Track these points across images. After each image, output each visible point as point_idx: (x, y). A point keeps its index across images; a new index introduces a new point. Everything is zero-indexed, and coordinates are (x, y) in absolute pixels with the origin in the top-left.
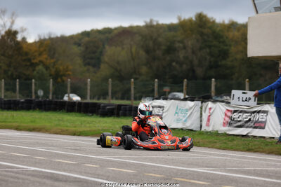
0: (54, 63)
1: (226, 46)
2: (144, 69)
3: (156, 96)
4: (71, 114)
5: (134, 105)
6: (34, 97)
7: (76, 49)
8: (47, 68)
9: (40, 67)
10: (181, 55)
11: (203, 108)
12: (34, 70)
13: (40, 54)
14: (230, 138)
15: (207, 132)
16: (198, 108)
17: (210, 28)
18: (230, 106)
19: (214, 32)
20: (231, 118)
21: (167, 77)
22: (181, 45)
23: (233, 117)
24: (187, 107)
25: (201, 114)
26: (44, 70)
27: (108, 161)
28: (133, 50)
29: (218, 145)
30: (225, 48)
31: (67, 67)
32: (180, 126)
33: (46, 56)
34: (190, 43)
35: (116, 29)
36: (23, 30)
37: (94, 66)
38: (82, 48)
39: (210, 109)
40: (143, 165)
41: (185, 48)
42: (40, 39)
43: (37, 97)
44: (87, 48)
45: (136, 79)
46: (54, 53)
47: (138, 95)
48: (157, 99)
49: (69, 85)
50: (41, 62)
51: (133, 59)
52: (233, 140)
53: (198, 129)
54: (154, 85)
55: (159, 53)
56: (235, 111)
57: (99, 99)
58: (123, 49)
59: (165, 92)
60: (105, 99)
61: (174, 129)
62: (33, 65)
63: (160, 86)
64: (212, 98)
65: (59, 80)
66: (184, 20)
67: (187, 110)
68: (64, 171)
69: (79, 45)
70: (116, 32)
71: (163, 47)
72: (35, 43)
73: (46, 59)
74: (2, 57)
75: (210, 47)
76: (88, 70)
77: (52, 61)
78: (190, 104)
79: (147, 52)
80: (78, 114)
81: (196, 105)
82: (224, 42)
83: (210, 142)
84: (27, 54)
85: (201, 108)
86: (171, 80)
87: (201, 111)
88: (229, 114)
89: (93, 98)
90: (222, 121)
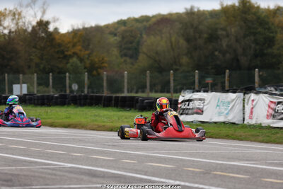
0: (89, 55)
1: (272, 32)
2: (185, 60)
3: (197, 88)
4: (107, 108)
5: (174, 99)
6: (68, 92)
7: (112, 39)
8: (81, 60)
9: (75, 59)
10: (224, 43)
11: (246, 101)
12: (67, 63)
13: (74, 46)
14: (273, 131)
15: (250, 125)
16: (240, 100)
17: (255, 14)
18: (273, 98)
19: (259, 18)
20: (274, 110)
21: (210, 67)
22: (224, 33)
23: (277, 108)
24: (229, 100)
25: (244, 106)
26: (78, 62)
27: (146, 156)
28: (173, 39)
29: (260, 138)
30: (272, 35)
31: (103, 59)
32: (222, 119)
33: (80, 47)
34: (233, 30)
35: (154, 17)
36: (55, 20)
37: (131, 57)
38: (118, 38)
39: (253, 100)
40: (182, 160)
41: (228, 36)
42: (73, 30)
43: (72, 91)
44: (123, 38)
45: (175, 71)
46: (89, 45)
47: (178, 87)
48: (198, 91)
49: (105, 78)
50: (75, 54)
51: (173, 50)
52: (277, 133)
53: (241, 122)
54: (194, 77)
55: (200, 42)
56: (279, 103)
57: (137, 92)
58: (162, 37)
59: (208, 83)
60: (143, 92)
61: (216, 123)
62: (67, 58)
63: (202, 78)
64: (255, 89)
65: (95, 72)
66: (227, 6)
67: (229, 103)
68: (102, 167)
69: (115, 35)
70: (154, 20)
71: (205, 36)
72: (68, 33)
73: (81, 51)
74: (34, 50)
75: (255, 34)
76: (125, 61)
77: (87, 52)
78: (232, 96)
79: (188, 40)
80: (115, 109)
81: (238, 97)
82: (269, 29)
83: (253, 135)
84: (60, 45)
85: (244, 100)
86: (213, 71)
87: (244, 103)
88: (273, 106)
89: (131, 92)
90: (266, 113)
